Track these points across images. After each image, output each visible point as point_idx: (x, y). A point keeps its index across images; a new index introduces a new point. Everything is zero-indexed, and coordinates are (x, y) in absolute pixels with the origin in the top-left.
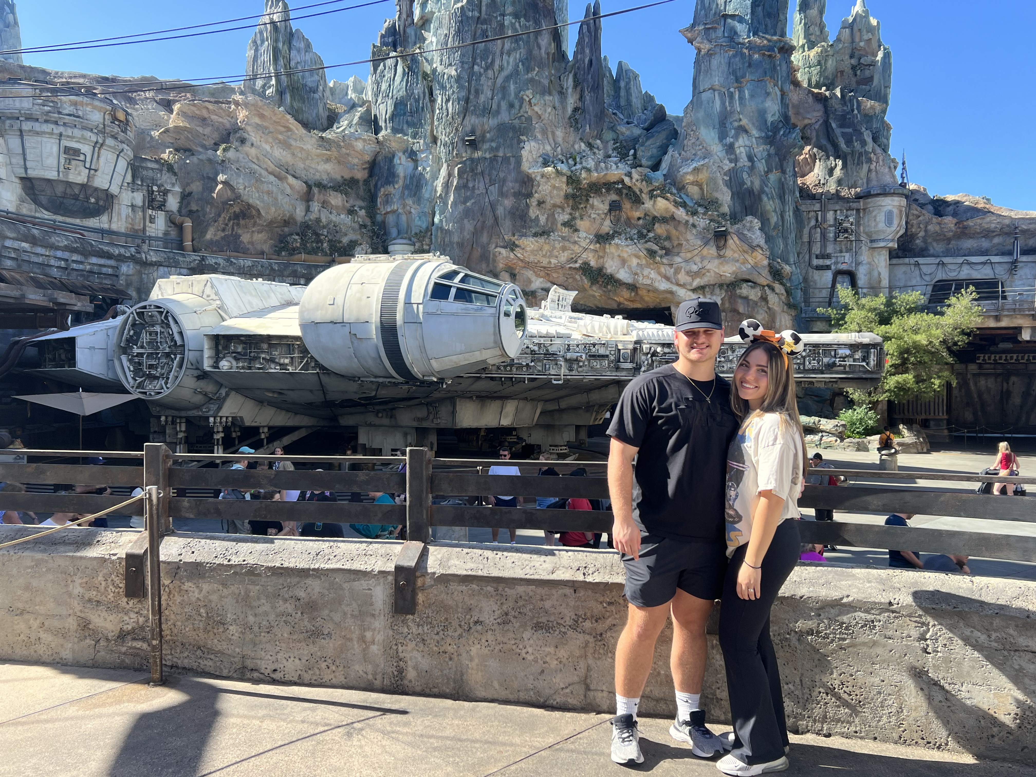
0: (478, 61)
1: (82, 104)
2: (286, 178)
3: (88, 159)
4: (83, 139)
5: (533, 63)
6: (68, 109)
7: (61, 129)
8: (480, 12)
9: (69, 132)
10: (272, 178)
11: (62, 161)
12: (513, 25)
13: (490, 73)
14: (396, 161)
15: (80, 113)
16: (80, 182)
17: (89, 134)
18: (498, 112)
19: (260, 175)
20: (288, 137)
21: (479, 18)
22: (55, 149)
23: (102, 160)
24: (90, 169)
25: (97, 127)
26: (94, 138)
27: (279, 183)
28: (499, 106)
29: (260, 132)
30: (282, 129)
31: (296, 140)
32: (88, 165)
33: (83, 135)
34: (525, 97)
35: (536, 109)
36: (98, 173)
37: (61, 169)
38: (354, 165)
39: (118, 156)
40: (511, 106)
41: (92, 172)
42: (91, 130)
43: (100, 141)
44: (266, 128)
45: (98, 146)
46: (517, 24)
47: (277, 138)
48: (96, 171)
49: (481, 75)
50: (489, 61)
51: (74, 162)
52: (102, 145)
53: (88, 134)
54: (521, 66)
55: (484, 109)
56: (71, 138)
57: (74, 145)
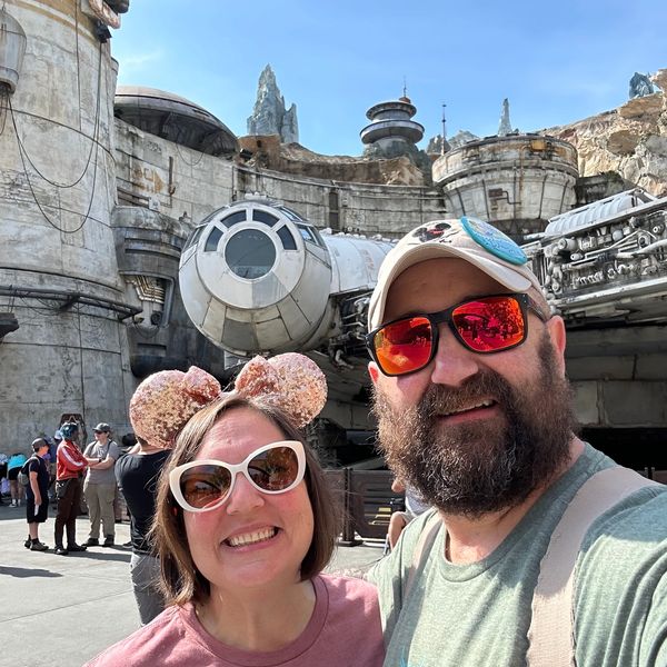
1: (499, 148)
3: (511, 195)
4: (503, 180)
6: (488, 157)
7: (483, 177)
9: (489, 176)
11: (489, 203)
15: (498, 157)
16: (508, 218)
17: (507, 172)
22: (482, 196)
23: (526, 192)
24: (514, 203)
25: (515, 164)
26: (511, 175)
32: (511, 201)
33: (501, 176)
36: (524, 205)
37: (490, 211)
39: (544, 182)
41: (518, 206)
42: (510, 168)
43: (518, 175)
45: (518, 181)
48: (520, 203)
51: (499, 202)
52: (521, 178)
53: (505, 173)
56: (492, 182)
57: (496, 187)
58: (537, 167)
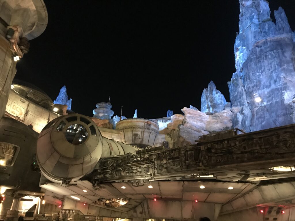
0: (258, 71)
1: (138, 122)
2: (201, 131)
3: (140, 136)
4: (138, 131)
5: (282, 64)
7: (132, 129)
8: (257, 55)
10: (196, 132)
11: (133, 138)
12: (270, 54)
13: (264, 73)
14: (238, 116)
16: (139, 143)
17: (140, 129)
18: (270, 86)
19: (191, 132)
20: (202, 118)
21: (256, 57)
22: (131, 135)
23: (145, 136)
24: (141, 139)
25: (142, 126)
27: (199, 133)
28: (270, 83)
29: (191, 119)
30: (199, 116)
31: (204, 119)
32: (140, 138)
34: (281, 76)
35: (288, 79)
37: (133, 140)
38: (226, 122)
39: (150, 134)
40: (275, 81)
42: (141, 128)
43: (143, 130)
44: (193, 117)
45: (143, 132)
46: (273, 53)
47: (198, 119)
48: (143, 139)
49: (260, 75)
50: (263, 69)
51: (136, 138)
52: (144, 132)
54: (277, 66)
55: (264, 86)
56: (135, 131)
57: (136, 133)
58: (149, 129)
